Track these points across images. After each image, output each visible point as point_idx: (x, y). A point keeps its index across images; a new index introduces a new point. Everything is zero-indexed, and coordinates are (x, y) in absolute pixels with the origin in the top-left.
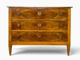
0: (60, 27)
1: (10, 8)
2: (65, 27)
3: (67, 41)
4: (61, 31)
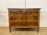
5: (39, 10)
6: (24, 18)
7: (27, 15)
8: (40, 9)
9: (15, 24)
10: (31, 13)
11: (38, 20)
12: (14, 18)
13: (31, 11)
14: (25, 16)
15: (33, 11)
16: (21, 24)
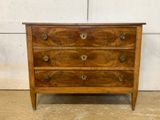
6: (84, 58)
7: (95, 49)
11: (133, 66)
12: (46, 58)
13: (109, 34)
14: (86, 52)
15: (115, 31)
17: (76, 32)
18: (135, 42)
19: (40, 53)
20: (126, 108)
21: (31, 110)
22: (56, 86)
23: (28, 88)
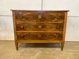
0: (57, 29)
1: (13, 11)
2: (61, 29)
3: (62, 40)
4: (57, 32)
5: (66, 13)
6: (40, 27)
8: (67, 11)
9: (24, 36)
10: (52, 18)
14: (41, 24)
16: (35, 37)
17: (36, 15)
18: (64, 20)
19: (19, 24)
20: (59, 49)
21: (16, 50)
22: (27, 40)
23: (14, 40)
